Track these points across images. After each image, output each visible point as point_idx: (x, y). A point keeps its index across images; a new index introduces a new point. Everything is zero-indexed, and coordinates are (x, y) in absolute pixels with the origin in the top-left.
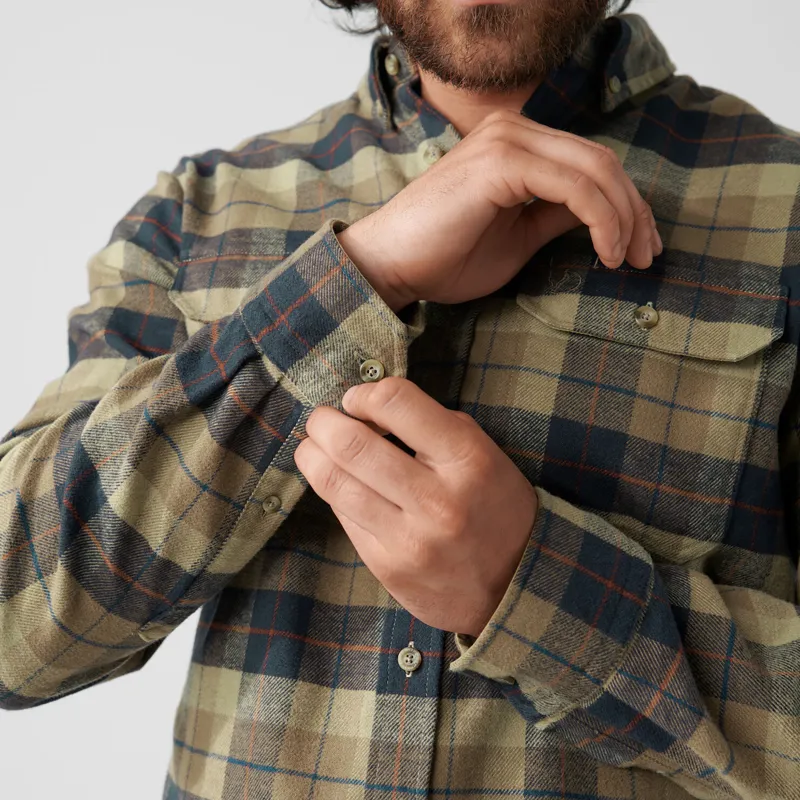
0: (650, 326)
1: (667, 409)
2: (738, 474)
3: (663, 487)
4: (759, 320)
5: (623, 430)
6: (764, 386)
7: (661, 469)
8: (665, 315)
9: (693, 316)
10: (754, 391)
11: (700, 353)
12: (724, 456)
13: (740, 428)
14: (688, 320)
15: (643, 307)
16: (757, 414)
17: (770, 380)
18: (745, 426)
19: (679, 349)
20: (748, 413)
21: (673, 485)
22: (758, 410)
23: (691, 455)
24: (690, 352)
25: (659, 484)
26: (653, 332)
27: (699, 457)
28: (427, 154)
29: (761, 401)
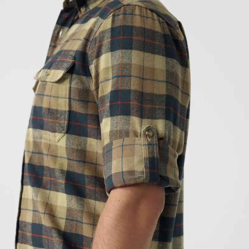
1: (49, 97)
2: (68, 114)
3: (49, 120)
6: (70, 88)
7: (48, 115)
9: (55, 69)
12: (64, 109)
16: (70, 96)
17: (72, 86)
18: (67, 100)
20: (67, 96)
27: (57, 110)
29: (70, 92)
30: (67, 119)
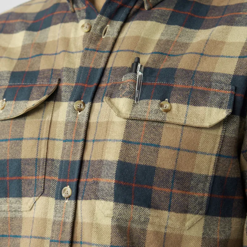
0: (167, 111)
1: (176, 151)
2: (211, 181)
3: (174, 191)
4: (220, 106)
5: (154, 165)
6: (224, 138)
7: (173, 182)
8: (174, 105)
9: (188, 104)
10: (218, 140)
11: (192, 124)
12: (204, 173)
13: (211, 158)
14: (186, 106)
15: (163, 102)
16: (220, 152)
17: (227, 134)
18: (214, 158)
19: (182, 122)
20: (215, 151)
21: (179, 189)
22: (220, 149)
23: (187, 173)
24: (187, 123)
25: (172, 189)
26: (168, 114)
27: (191, 174)
28: (83, 26)
29: (222, 145)
30: (207, 189)
